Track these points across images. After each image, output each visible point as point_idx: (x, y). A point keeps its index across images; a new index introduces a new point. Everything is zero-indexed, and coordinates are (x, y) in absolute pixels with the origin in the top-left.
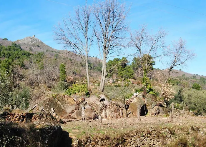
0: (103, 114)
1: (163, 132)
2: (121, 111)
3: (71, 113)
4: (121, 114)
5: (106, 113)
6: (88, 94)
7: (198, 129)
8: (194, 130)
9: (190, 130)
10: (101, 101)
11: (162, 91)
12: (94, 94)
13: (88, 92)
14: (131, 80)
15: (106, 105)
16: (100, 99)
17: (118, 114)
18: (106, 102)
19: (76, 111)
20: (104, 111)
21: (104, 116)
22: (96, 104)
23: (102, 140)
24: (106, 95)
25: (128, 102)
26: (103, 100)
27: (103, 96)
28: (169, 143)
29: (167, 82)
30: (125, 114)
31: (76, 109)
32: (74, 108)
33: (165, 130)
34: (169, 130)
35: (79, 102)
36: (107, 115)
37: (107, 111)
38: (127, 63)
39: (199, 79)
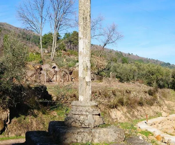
0: (55, 78)
1: (109, 93)
2: (67, 77)
3: (31, 76)
4: (67, 79)
5: (56, 78)
6: (41, 62)
7: (130, 92)
8: (127, 93)
9: (125, 93)
10: (53, 68)
11: (97, 62)
12: (48, 63)
13: (42, 61)
14: (62, 51)
15: (57, 71)
16: (52, 67)
17: (65, 79)
18: (56, 69)
19: (35, 75)
20: (55, 76)
21: (55, 80)
22: (50, 70)
23: (71, 97)
24: (57, 64)
25: (71, 69)
26: (54, 68)
27: (54, 65)
28: (112, 101)
29: (101, 56)
30: (70, 79)
31: (35, 74)
32: (33, 72)
33: (110, 92)
34: (112, 92)
35: (37, 69)
36: (58, 79)
37: (58, 76)
38: (59, 38)
39: (115, 53)
